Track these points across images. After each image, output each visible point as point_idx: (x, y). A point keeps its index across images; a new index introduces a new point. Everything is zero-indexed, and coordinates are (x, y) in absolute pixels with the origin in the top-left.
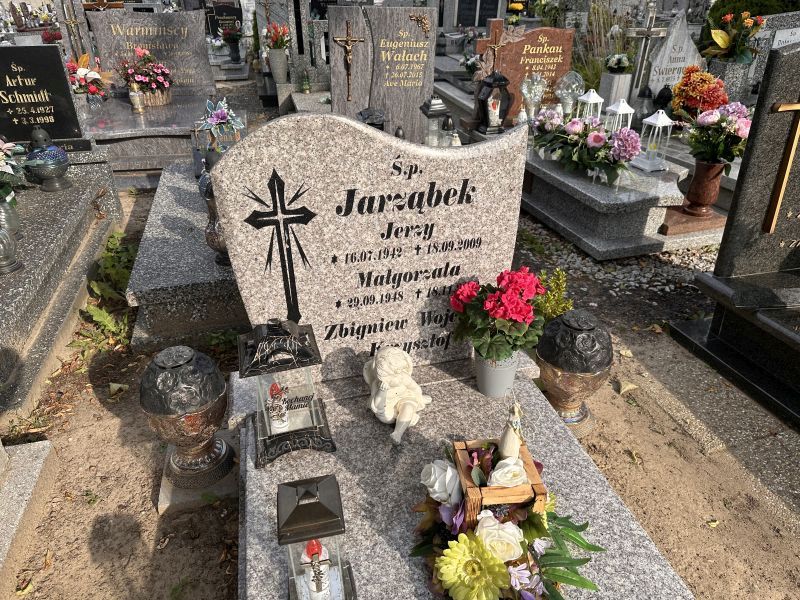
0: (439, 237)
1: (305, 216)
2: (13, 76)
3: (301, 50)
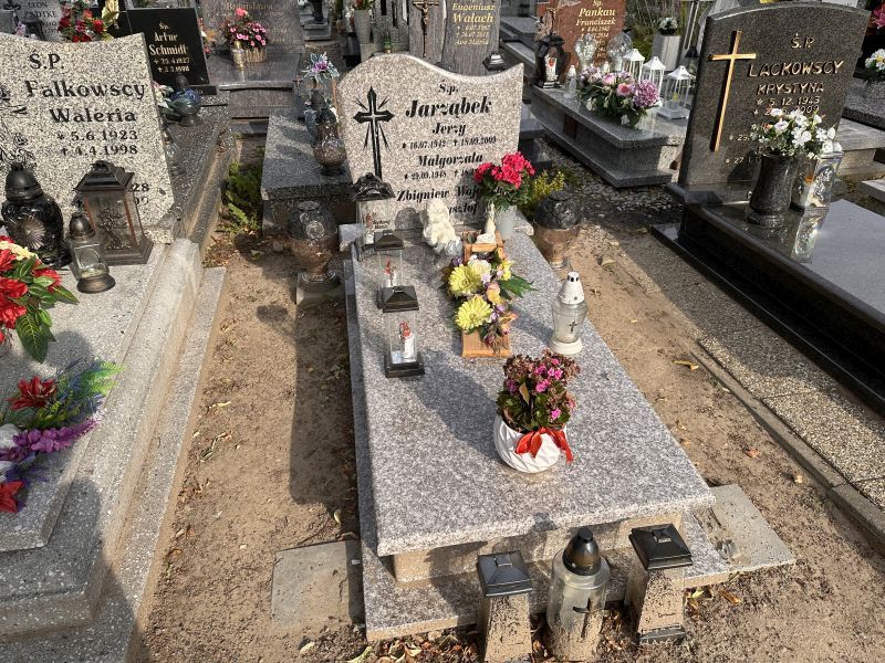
0: (469, 134)
1: (388, 116)
2: (160, 33)
3: (384, 11)
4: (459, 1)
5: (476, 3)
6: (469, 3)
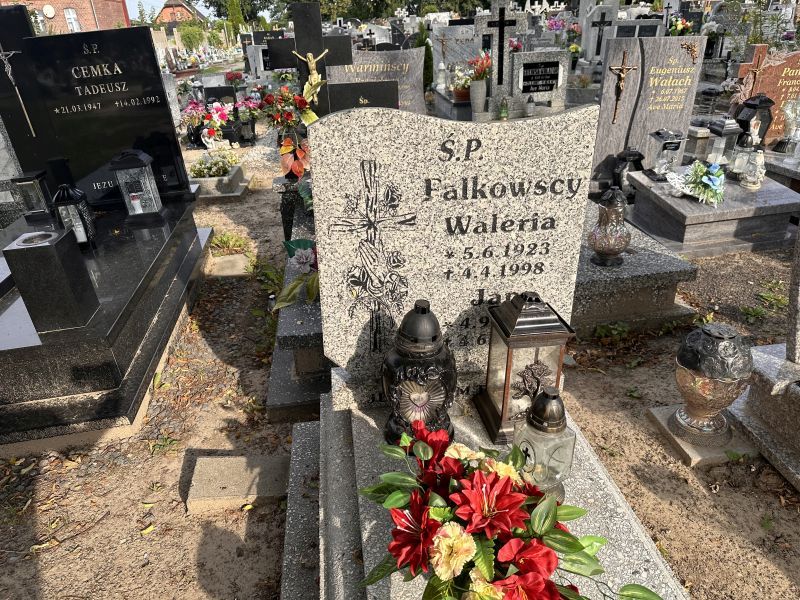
3: (500, 81)
4: (658, 64)
5: (676, 66)
6: (668, 66)
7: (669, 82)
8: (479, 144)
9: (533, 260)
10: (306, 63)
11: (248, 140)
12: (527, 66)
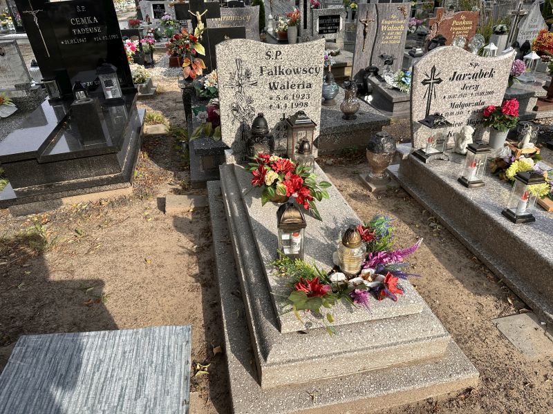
0: (480, 90)
1: (439, 81)
3: (305, 27)
4: (385, 18)
5: (396, 19)
6: (391, 19)
7: (392, 28)
8: (280, 53)
9: (304, 101)
10: (196, 17)
11: (149, 64)
12: (321, 18)
